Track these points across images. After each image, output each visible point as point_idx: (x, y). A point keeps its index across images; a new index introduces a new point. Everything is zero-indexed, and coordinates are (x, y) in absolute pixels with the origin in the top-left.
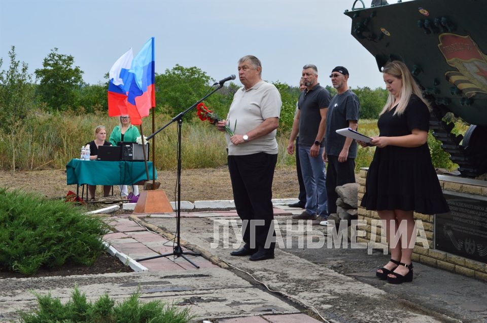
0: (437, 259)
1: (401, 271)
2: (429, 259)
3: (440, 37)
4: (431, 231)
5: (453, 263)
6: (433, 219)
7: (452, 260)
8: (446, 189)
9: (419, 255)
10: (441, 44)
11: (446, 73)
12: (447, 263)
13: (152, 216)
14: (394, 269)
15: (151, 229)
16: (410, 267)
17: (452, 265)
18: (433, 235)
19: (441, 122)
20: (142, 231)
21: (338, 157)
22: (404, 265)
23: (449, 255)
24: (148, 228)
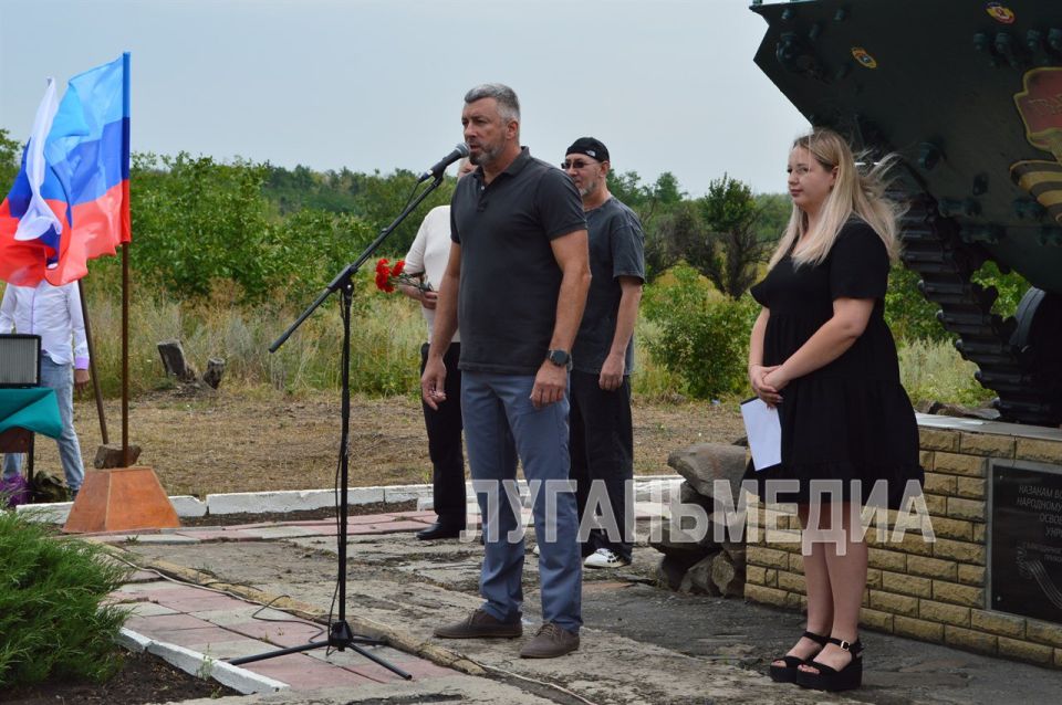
0: (997, 634)
1: (833, 657)
2: (973, 636)
3: (1027, 76)
4: (977, 564)
5: (1048, 643)
6: (985, 534)
7: (1046, 635)
8: (1022, 458)
9: (940, 626)
10: (1026, 93)
11: (1015, 165)
12: (1028, 645)
13: (141, 538)
14: (816, 653)
15: (174, 576)
16: (854, 648)
17: (1046, 649)
18: (985, 573)
19: (969, 287)
20: (152, 580)
21: (598, 376)
22: (838, 642)
23: (1034, 624)
24: (167, 573)
